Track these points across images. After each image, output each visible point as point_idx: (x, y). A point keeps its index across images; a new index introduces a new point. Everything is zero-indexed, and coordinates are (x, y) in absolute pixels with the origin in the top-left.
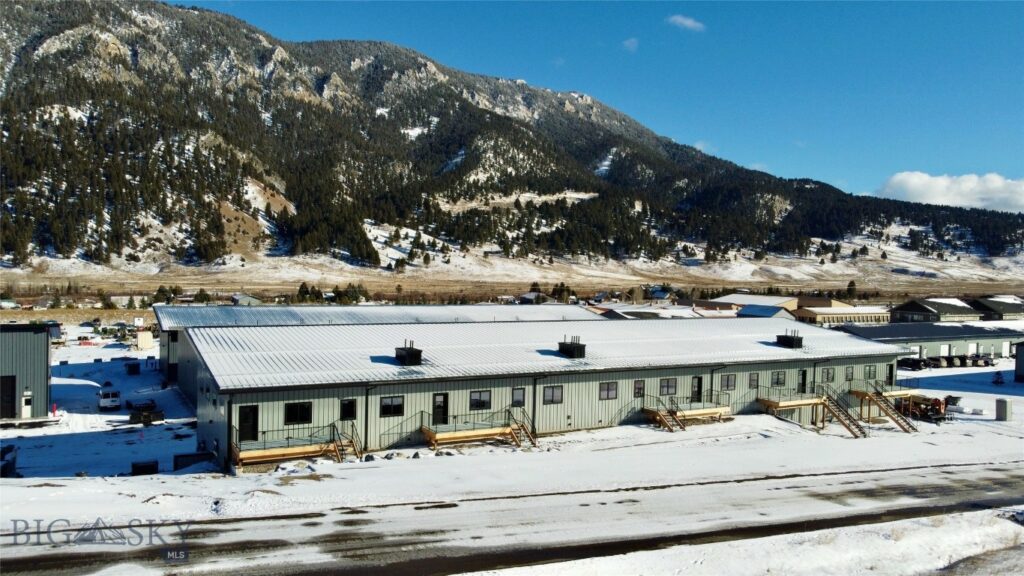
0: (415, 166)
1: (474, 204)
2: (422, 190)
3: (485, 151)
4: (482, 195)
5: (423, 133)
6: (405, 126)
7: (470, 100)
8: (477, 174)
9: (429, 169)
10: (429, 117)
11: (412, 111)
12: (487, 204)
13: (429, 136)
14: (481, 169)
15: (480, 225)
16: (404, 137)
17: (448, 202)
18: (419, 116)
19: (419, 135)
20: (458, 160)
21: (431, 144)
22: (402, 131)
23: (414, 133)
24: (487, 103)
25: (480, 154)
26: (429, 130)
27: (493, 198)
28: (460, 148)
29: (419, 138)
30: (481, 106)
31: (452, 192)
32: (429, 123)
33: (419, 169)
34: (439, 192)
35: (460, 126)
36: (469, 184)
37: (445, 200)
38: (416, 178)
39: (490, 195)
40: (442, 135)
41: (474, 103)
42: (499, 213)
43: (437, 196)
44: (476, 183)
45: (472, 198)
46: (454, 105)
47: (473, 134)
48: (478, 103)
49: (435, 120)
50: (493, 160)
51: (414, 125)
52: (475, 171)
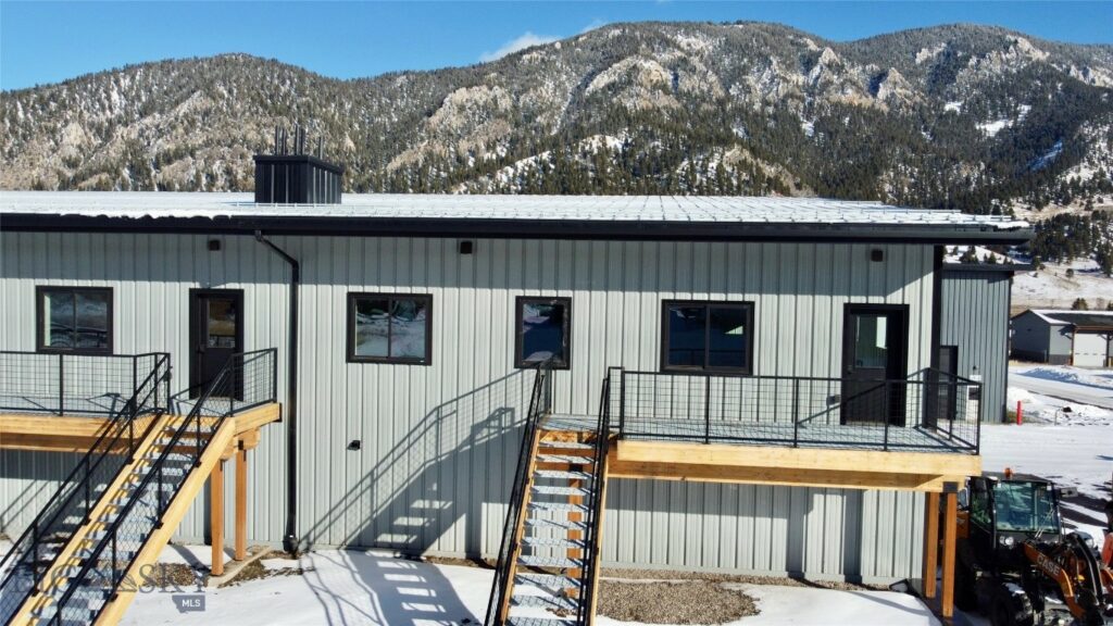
0: (988, 166)
1: (1070, 210)
2: (992, 195)
3: (1094, 140)
4: (1084, 197)
5: (1006, 127)
6: (983, 118)
7: (1081, 78)
8: (1078, 171)
9: (1007, 169)
10: (1016, 106)
11: (992, 102)
12: (1087, 209)
13: (1015, 129)
14: (1086, 164)
15: (1071, 235)
16: (979, 134)
17: (1029, 209)
18: (1003, 105)
19: (1001, 129)
20: (1052, 155)
21: (1015, 139)
22: (978, 127)
23: (992, 128)
24: (1108, 80)
25: (1086, 145)
26: (1015, 123)
27: (1101, 201)
28: (1057, 139)
29: (1001, 133)
30: (1098, 84)
31: (1037, 196)
32: (1016, 114)
33: (994, 171)
34: (1014, 196)
35: (1061, 112)
36: (1064, 183)
37: (1026, 206)
38: (989, 181)
39: (1096, 197)
40: (1033, 126)
41: (1087, 82)
42: (1104, 218)
43: (1013, 201)
44: (1074, 183)
45: (1066, 202)
46: (1054, 88)
47: (1077, 119)
48: (1093, 81)
49: (1025, 108)
50: (1107, 151)
51: (995, 118)
52: (1076, 167)
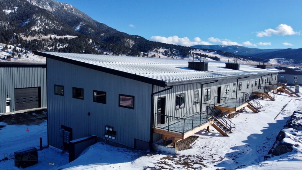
0: (10, 23)
1: (34, 38)
2: (14, 32)
3: (37, 20)
4: (37, 35)
5: (12, 12)
6: (5, 9)
7: (30, 2)
8: (35, 28)
9: (16, 25)
10: (14, 6)
11: (7, 4)
12: (39, 38)
13: (14, 13)
14: (36, 26)
15: (38, 45)
16: (5, 13)
17: (24, 37)
18: (10, 5)
19: (10, 13)
20: (27, 22)
21: (16, 16)
22: (4, 11)
23: (9, 12)
24: (36, 4)
25: (35, 21)
26: (14, 11)
27: (41, 36)
28: (28, 18)
29: (11, 13)
30: (34, 5)
31: (26, 33)
32: (14, 9)
33: (12, 24)
34: (21, 33)
35: (27, 11)
36: (32, 31)
37: (24, 36)
38: (11, 28)
40: (20, 13)
41: (31, 3)
42: (45, 41)
43: (20, 34)
44: (35, 31)
45: (34, 36)
46: (24, 4)
47: (32, 14)
48: (33, 3)
49: (17, 8)
50: (40, 23)
51: (8, 9)
52: (34, 27)
